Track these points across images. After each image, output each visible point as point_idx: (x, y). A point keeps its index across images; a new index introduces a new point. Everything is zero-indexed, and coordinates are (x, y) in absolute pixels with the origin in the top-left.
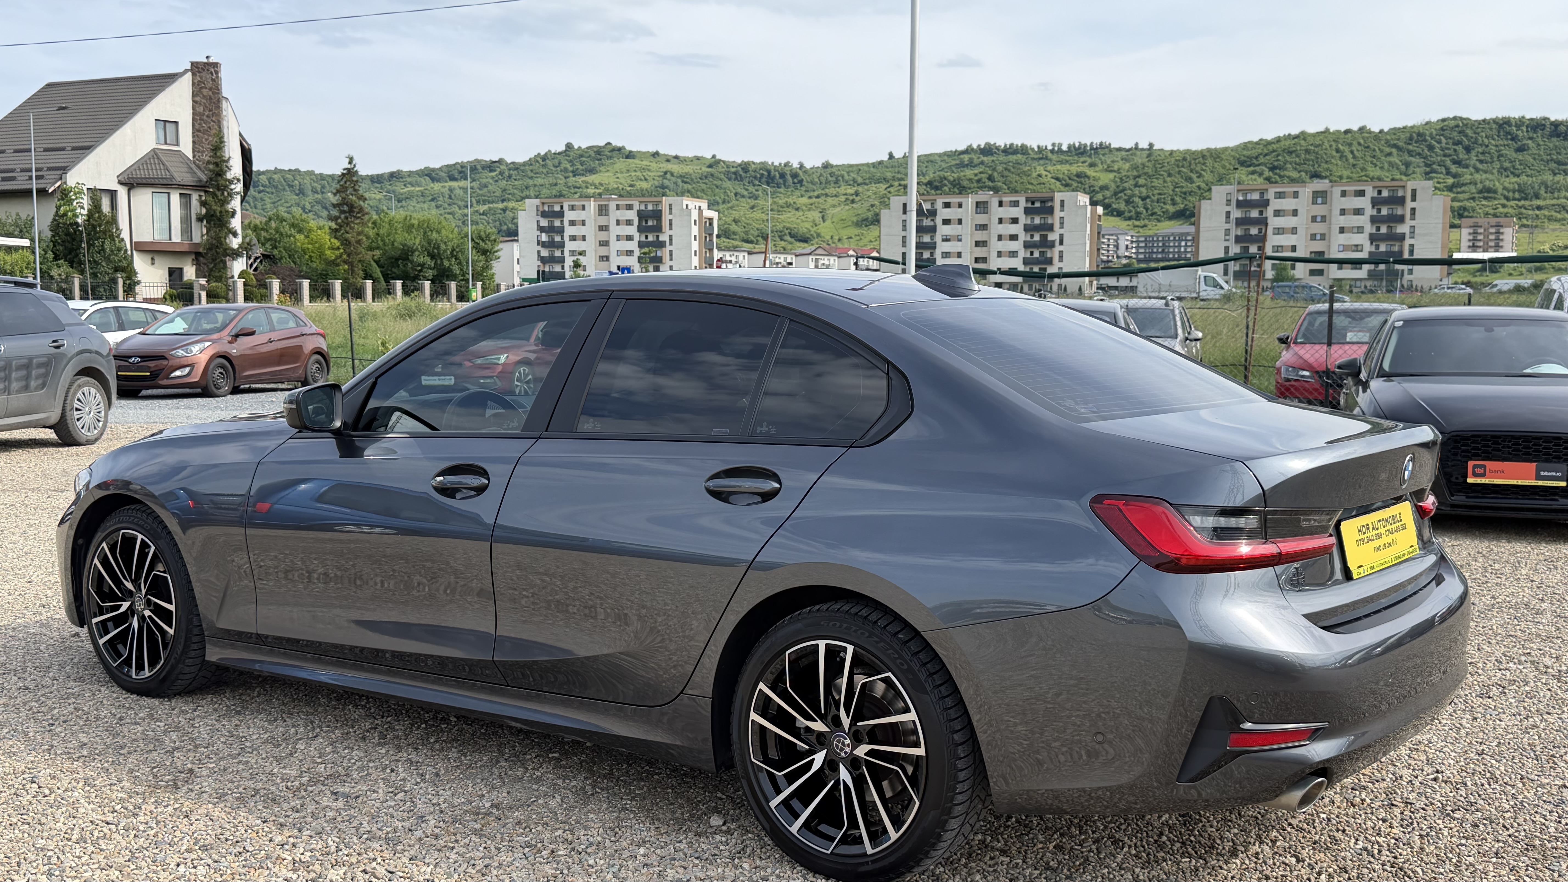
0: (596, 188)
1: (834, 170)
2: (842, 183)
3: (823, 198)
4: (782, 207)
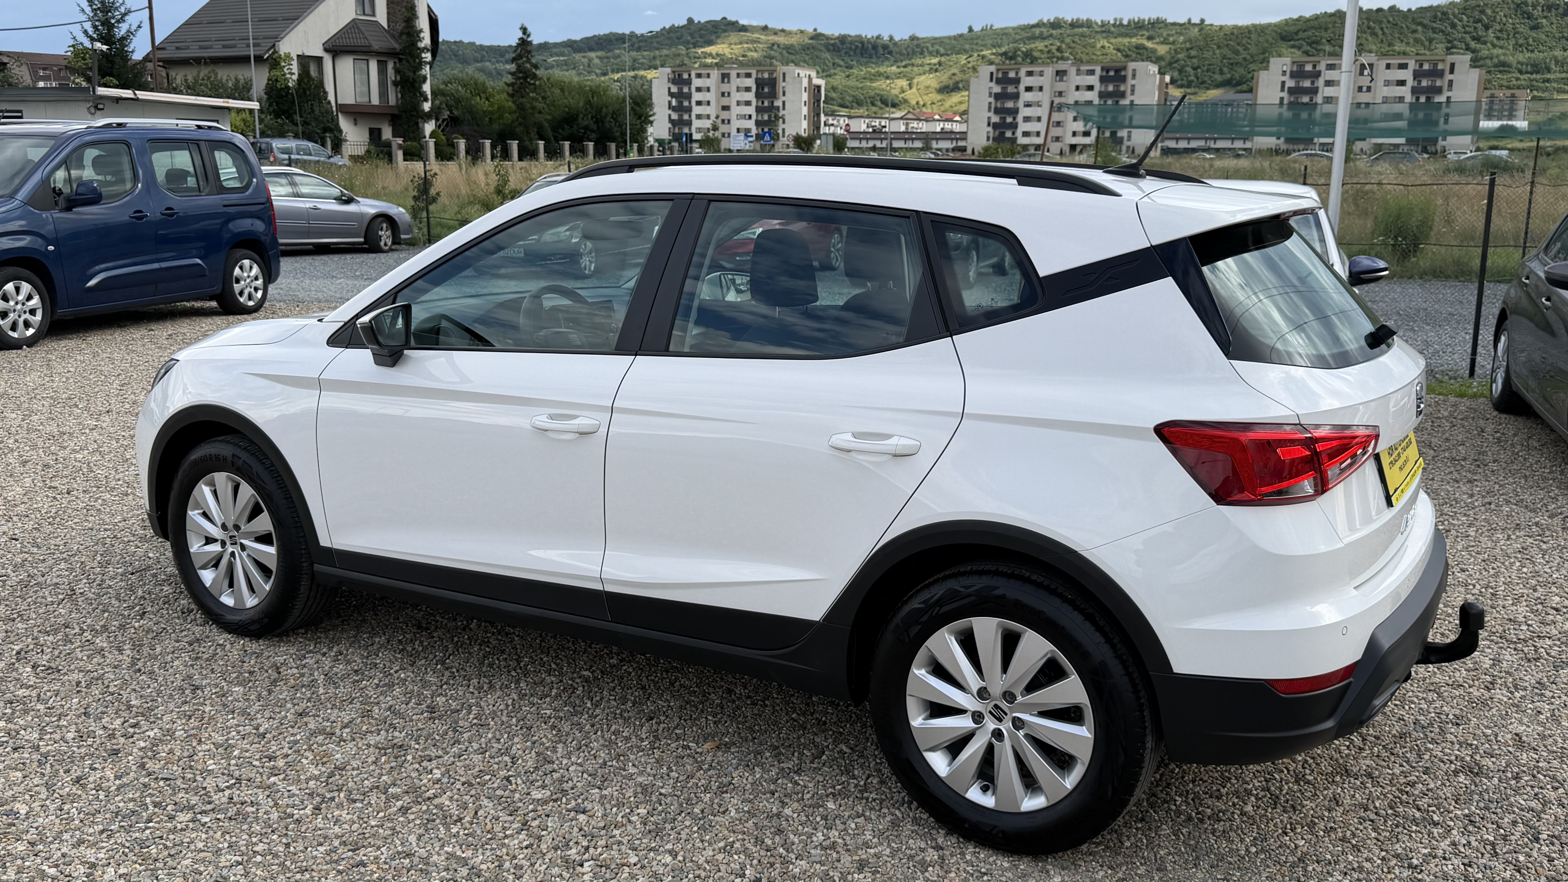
0: (713, 58)
1: (920, 42)
2: (926, 54)
3: (910, 68)
4: (874, 76)
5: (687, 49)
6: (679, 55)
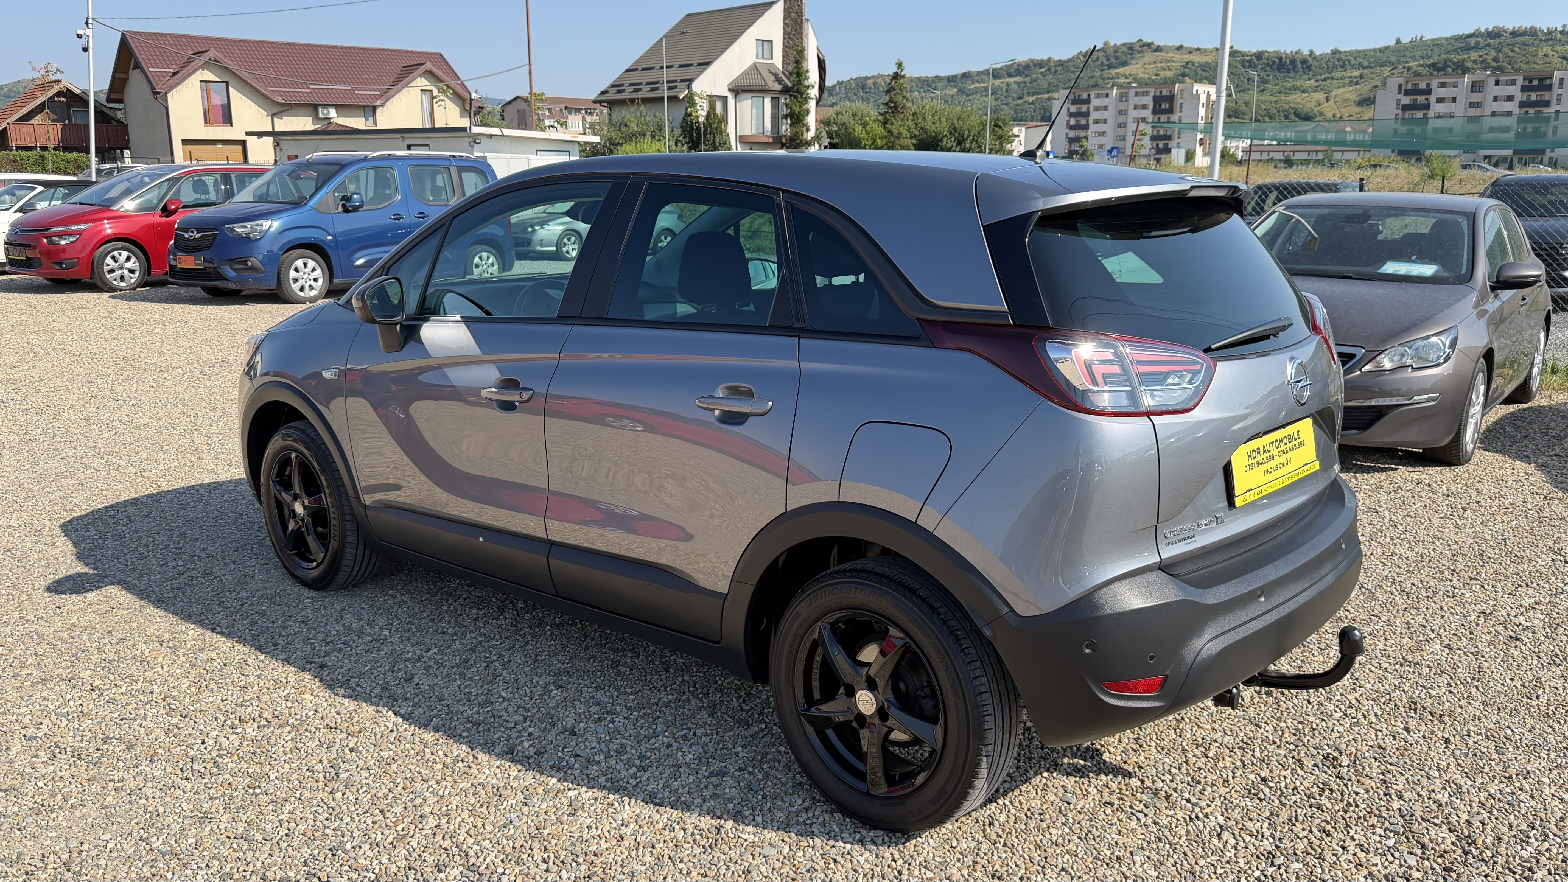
1: (1341, 56)
2: (1348, 67)
3: (1329, 81)
4: (1290, 89)
5: (1102, 70)
6: (1093, 77)
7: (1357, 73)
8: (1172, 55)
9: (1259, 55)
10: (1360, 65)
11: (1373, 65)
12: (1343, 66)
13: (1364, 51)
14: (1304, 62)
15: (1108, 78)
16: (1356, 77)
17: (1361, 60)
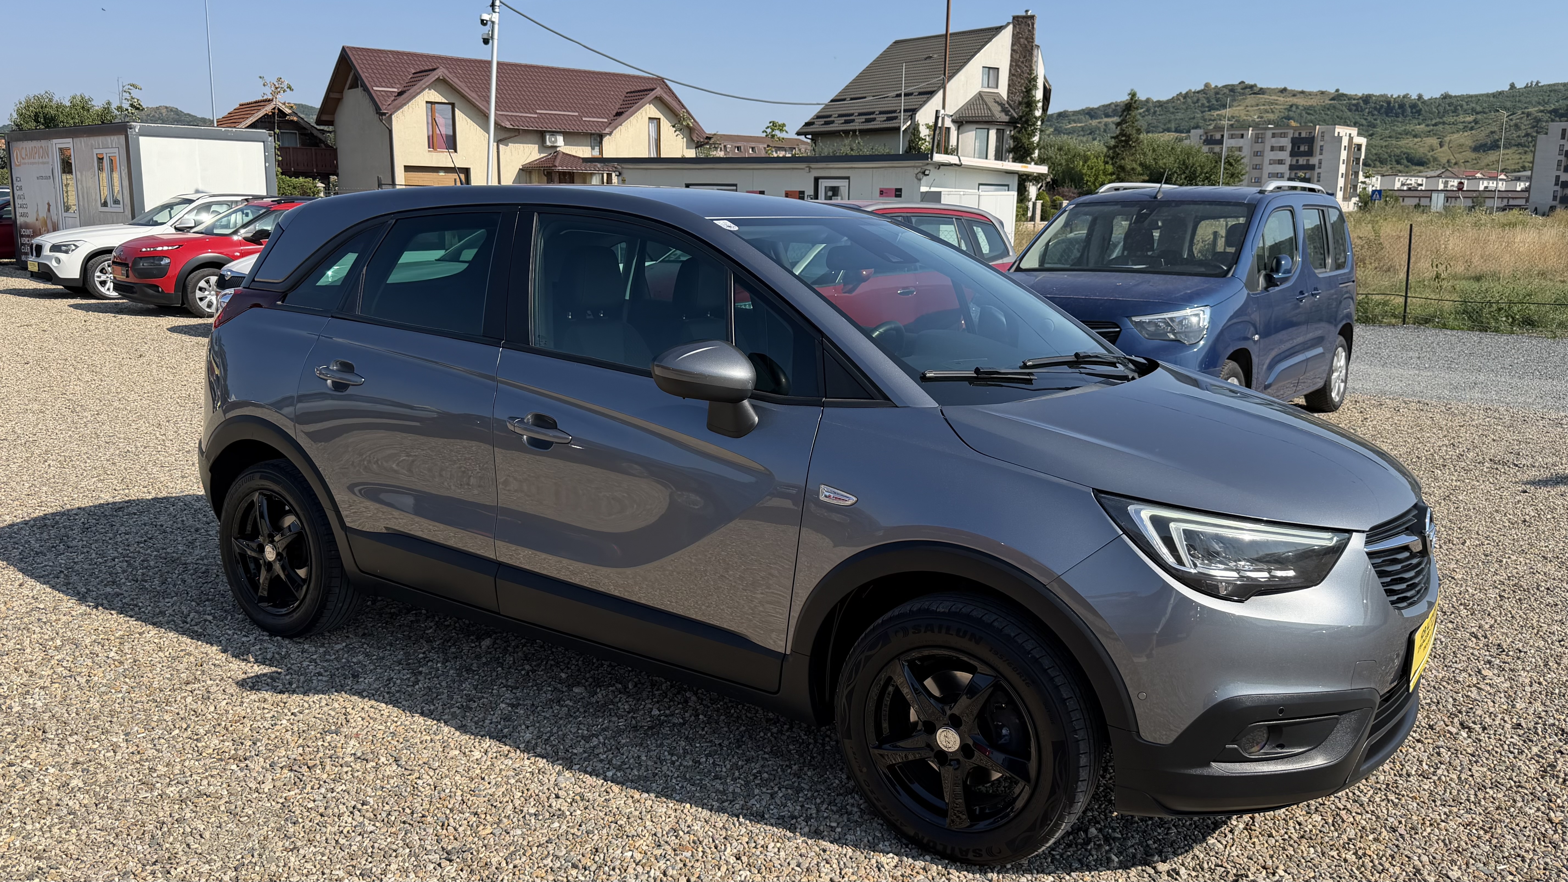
1: (1454, 101)
2: (1460, 112)
3: (1441, 126)
4: (1400, 134)
5: (1202, 112)
6: (1194, 118)
7: (1470, 118)
8: (1276, 98)
9: (1367, 99)
10: (1473, 110)
11: (1487, 110)
12: (1455, 110)
13: (1476, 96)
14: (1414, 106)
15: (1210, 120)
16: (1470, 123)
17: (1474, 105)
